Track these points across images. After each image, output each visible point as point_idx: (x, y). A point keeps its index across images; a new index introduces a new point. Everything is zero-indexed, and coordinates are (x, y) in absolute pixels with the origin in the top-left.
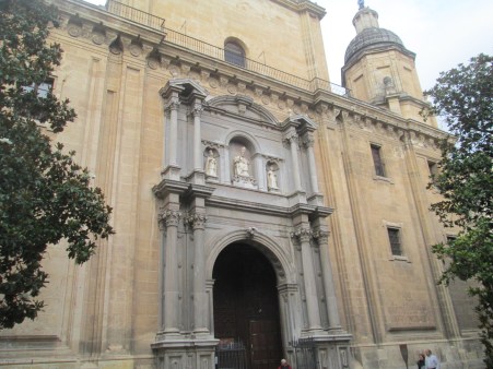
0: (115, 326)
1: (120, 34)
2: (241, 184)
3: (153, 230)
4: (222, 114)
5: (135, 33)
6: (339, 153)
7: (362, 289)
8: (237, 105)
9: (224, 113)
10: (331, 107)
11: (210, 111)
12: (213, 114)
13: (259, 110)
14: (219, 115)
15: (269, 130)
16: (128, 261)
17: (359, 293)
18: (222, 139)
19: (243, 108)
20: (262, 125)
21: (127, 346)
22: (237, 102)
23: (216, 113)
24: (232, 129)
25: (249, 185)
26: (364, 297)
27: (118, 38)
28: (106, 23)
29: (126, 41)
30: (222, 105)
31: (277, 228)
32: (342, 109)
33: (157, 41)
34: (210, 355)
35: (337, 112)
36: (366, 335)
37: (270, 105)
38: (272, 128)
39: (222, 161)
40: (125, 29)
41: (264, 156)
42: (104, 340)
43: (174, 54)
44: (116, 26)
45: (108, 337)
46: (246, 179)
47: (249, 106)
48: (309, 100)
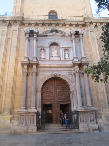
0: (6, 106)
1: (10, 21)
2: (53, 58)
3: (21, 77)
4: (46, 37)
5: (14, 19)
6: (96, 40)
7: (105, 91)
8: (52, 32)
9: (47, 36)
10: (91, 23)
11: (42, 37)
12: (43, 37)
13: (61, 32)
14: (45, 37)
15: (65, 38)
16: (11, 87)
17: (103, 92)
18: (47, 45)
19: (54, 33)
20: (62, 37)
21: (9, 112)
22: (52, 31)
23: (44, 37)
24: (50, 41)
25: (57, 58)
26: (105, 94)
27: (10, 22)
28: (5, 19)
29: (12, 23)
30: (47, 33)
31: (67, 71)
32: (96, 23)
33: (21, 19)
34: (34, 115)
35: (94, 24)
36: (106, 108)
37: (66, 29)
38: (67, 37)
39: (46, 52)
40: (11, 19)
41: (63, 47)
42: (2, 111)
43: (28, 22)
44: (8, 19)
45: (4, 109)
46: (56, 57)
47: (57, 31)
48: (82, 23)
